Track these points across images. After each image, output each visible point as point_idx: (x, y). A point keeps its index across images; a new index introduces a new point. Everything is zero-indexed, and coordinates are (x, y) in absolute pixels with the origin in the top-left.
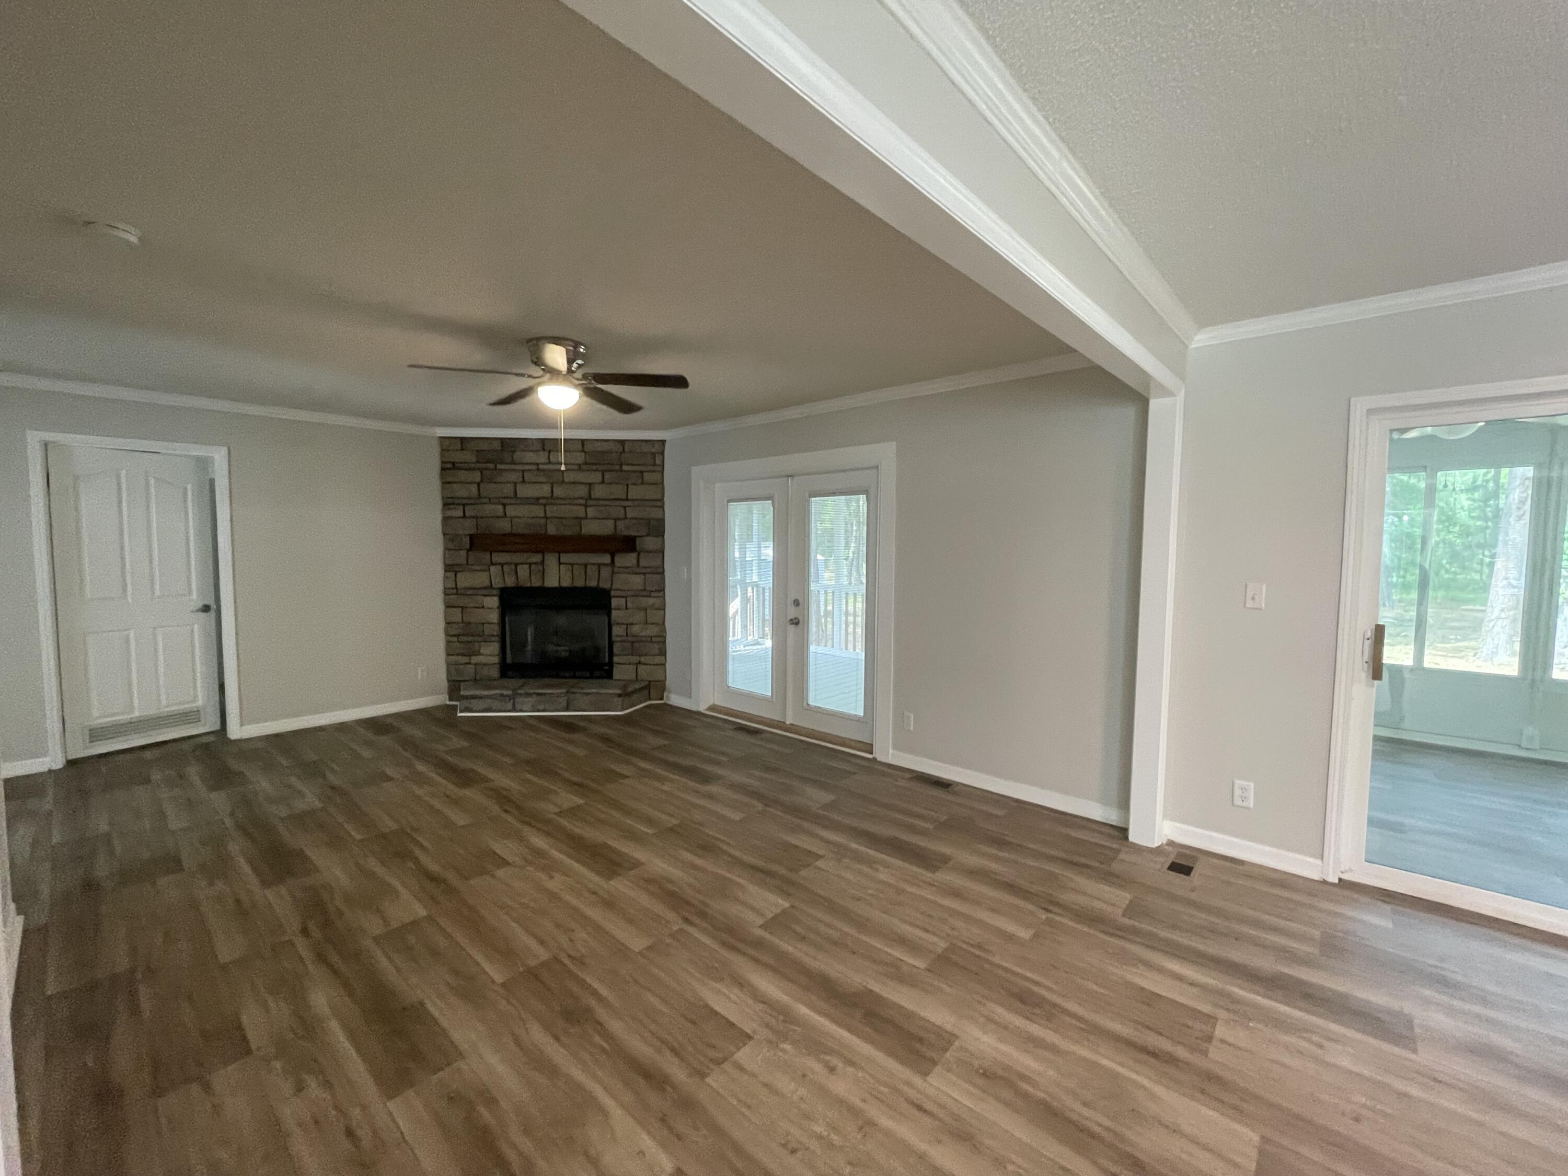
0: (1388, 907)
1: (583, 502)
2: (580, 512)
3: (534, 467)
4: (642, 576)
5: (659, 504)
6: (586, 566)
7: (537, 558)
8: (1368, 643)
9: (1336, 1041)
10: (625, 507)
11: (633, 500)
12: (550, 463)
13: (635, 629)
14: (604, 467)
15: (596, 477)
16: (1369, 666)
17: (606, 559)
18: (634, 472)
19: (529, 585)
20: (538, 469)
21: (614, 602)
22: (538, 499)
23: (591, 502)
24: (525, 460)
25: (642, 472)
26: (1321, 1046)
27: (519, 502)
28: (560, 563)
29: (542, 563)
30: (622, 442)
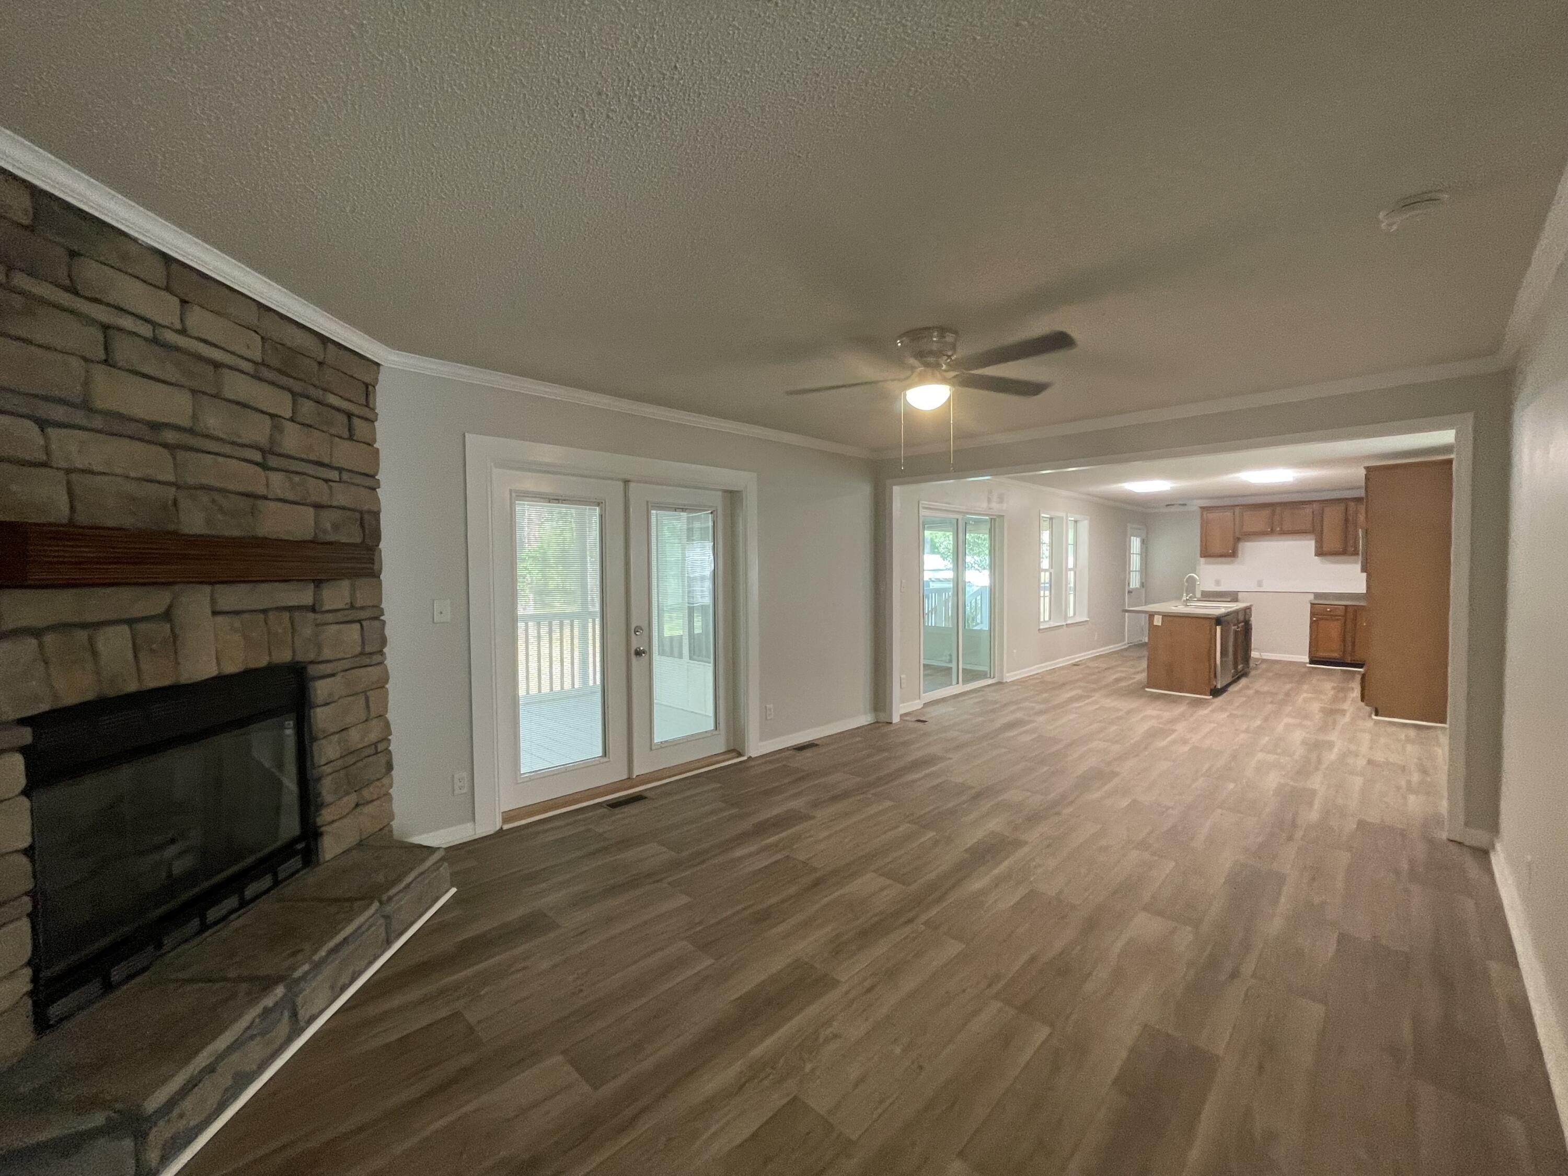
1: (258, 457)
2: (254, 480)
3: (146, 330)
4: (357, 626)
5: (368, 482)
6: (265, 611)
7: (156, 601)
10: (327, 481)
11: (340, 470)
12: (183, 332)
13: (354, 736)
14: (298, 387)
15: (282, 404)
17: (305, 596)
18: (339, 410)
19: (132, 687)
20: (155, 341)
21: (321, 689)
22: (156, 426)
23: (273, 461)
24: (113, 297)
25: (350, 415)
27: (98, 422)
28: (215, 613)
29: (167, 616)
30: (324, 340)
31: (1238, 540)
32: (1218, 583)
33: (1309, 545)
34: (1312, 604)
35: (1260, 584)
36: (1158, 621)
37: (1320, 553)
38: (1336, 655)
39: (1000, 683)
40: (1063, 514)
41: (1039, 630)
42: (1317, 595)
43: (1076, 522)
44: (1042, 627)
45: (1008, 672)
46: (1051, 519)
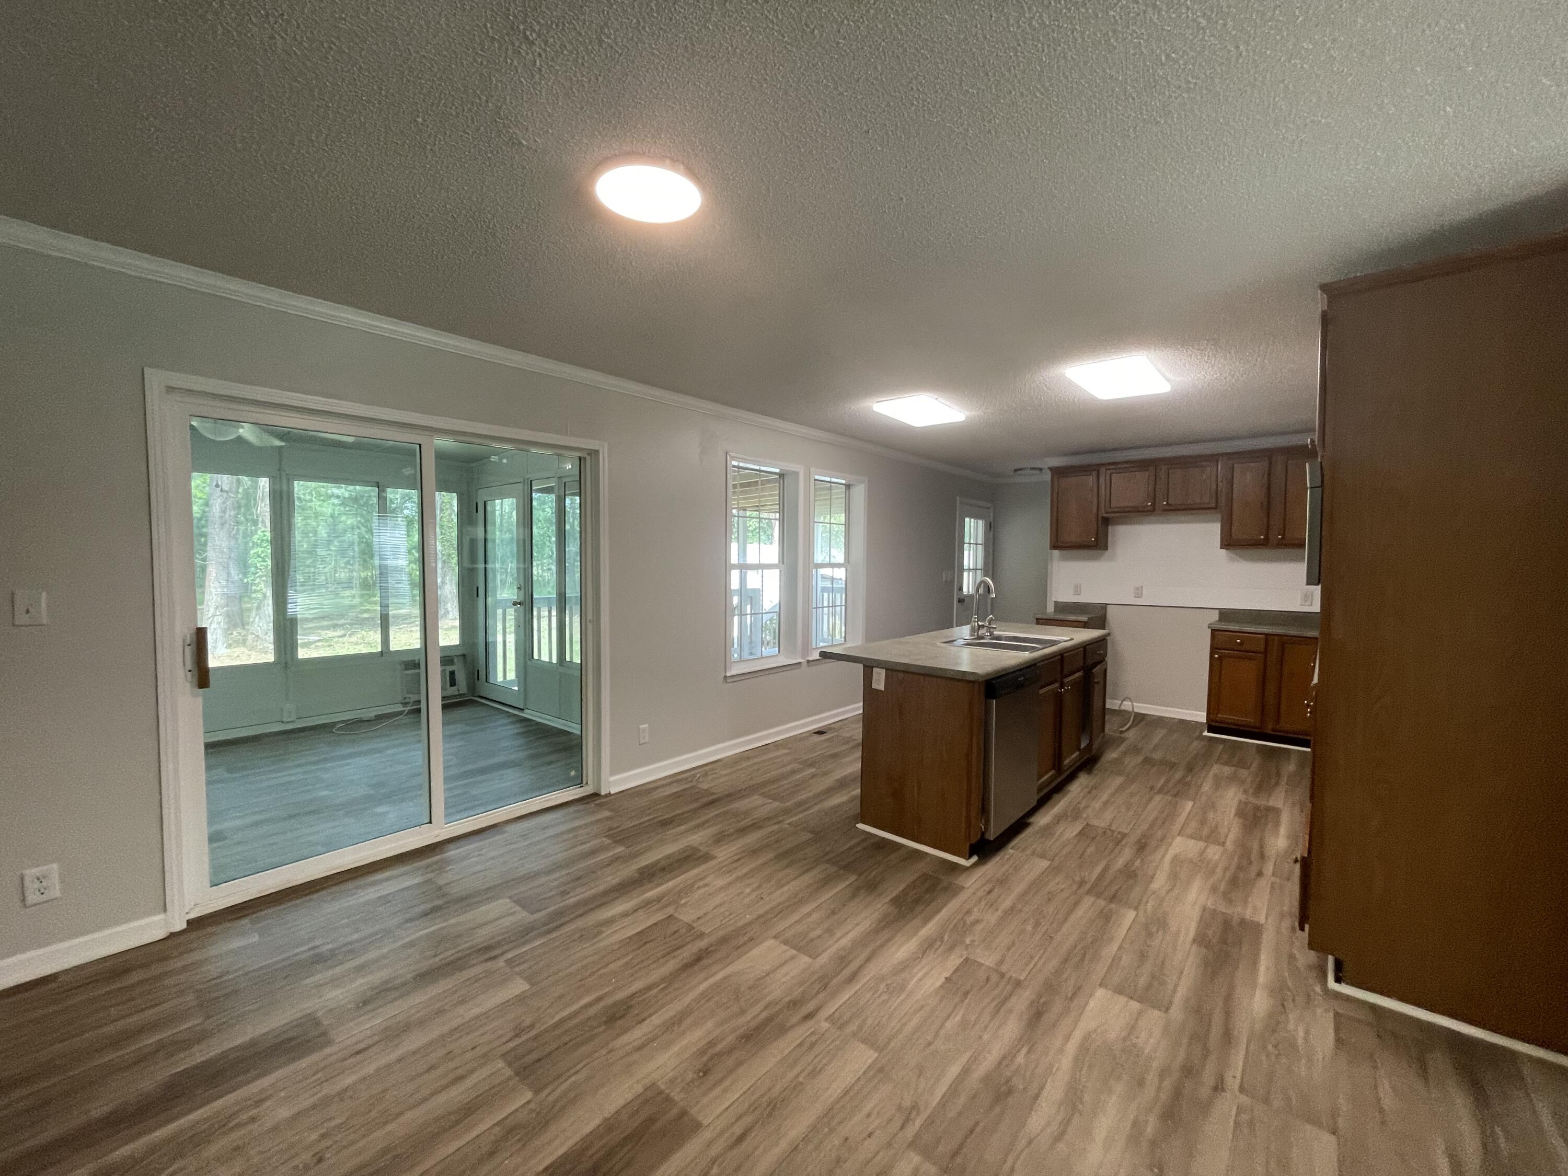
0: (245, 921)
8: (188, 649)
9: (262, 1101)
16: (193, 676)
26: (253, 1120)
31: (1106, 522)
32: (1077, 590)
33: (1212, 530)
34: (1214, 632)
35: (1138, 592)
36: (879, 683)
37: (1229, 542)
38: (1250, 720)
39: (596, 795)
40: (800, 469)
41: (725, 677)
42: (1226, 615)
43: (848, 486)
44: (728, 674)
45: (612, 773)
46: (782, 475)
